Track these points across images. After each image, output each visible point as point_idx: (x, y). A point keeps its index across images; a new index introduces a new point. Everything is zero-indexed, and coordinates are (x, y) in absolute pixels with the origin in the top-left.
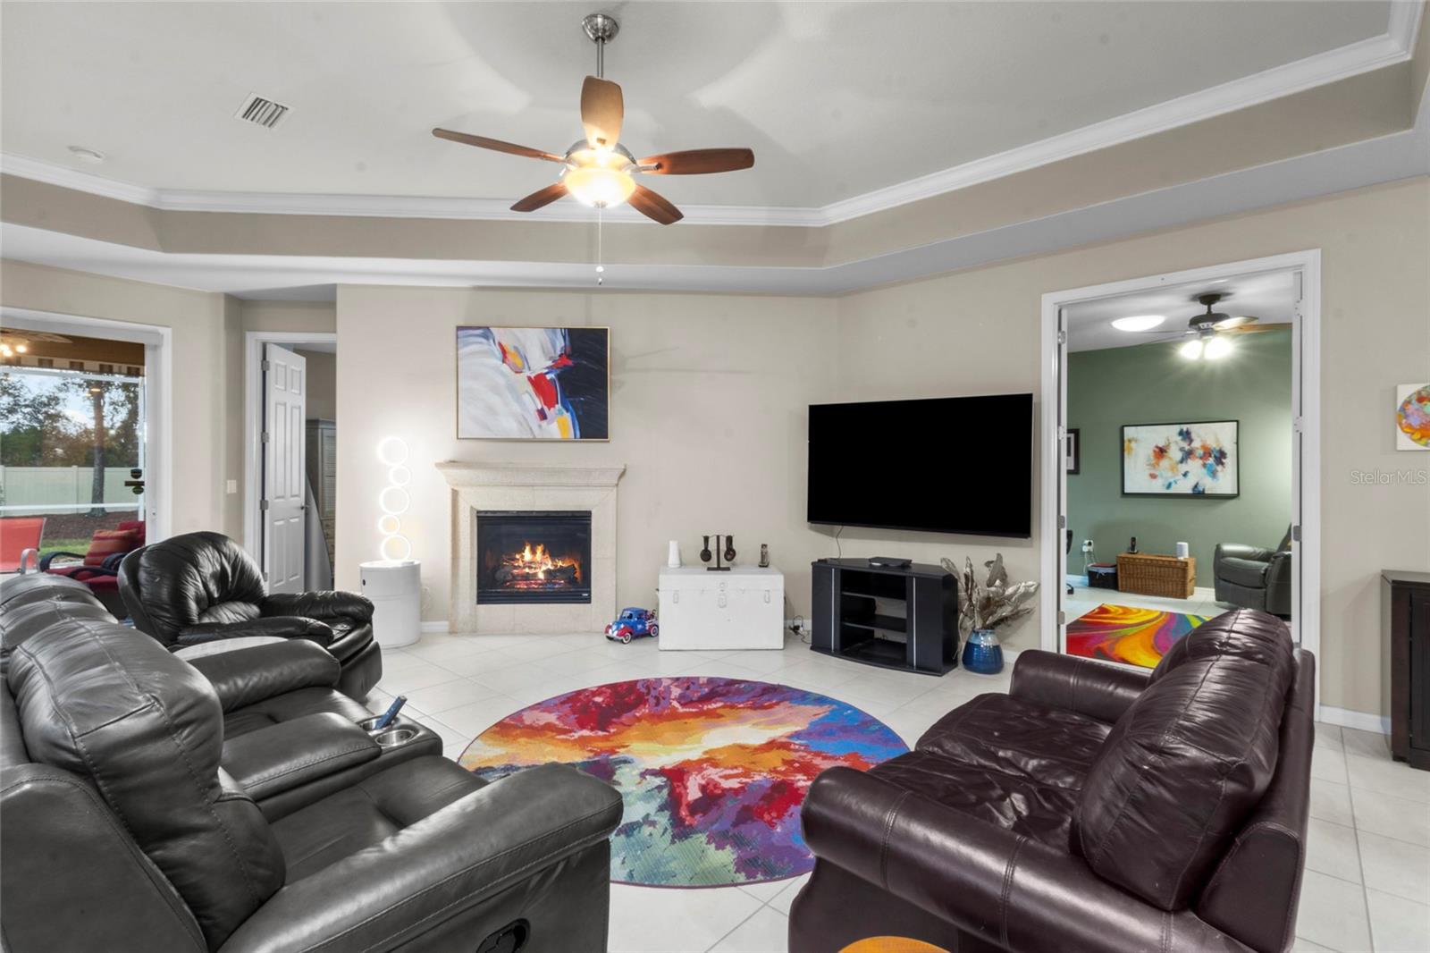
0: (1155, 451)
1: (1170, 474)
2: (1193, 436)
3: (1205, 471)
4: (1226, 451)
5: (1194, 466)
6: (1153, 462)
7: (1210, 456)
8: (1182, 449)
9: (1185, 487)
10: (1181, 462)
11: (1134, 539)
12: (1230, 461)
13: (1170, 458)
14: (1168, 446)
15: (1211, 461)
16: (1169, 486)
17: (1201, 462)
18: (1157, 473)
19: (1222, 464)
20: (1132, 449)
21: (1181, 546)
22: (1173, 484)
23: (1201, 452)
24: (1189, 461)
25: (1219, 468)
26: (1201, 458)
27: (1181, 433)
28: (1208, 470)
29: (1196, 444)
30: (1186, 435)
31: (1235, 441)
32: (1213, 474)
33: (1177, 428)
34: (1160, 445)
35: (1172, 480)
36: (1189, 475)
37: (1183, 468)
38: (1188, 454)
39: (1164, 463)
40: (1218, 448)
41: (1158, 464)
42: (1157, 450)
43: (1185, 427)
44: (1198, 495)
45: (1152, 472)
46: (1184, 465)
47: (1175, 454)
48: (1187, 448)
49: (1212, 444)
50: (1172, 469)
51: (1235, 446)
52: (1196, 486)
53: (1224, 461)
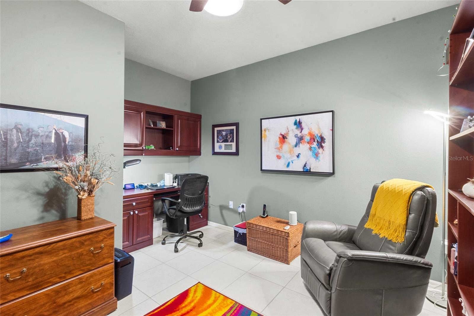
0: (279, 138)
1: (288, 155)
2: (303, 125)
3: (310, 153)
4: (325, 137)
5: (304, 148)
6: (279, 146)
7: (314, 141)
8: (296, 136)
9: (298, 166)
10: (296, 146)
11: (265, 206)
12: (328, 145)
13: (289, 144)
14: (288, 134)
15: (315, 145)
16: (288, 165)
17: (308, 146)
18: (281, 155)
19: (322, 147)
20: (266, 136)
21: (291, 214)
22: (291, 163)
23: (307, 138)
24: (301, 145)
25: (320, 150)
26: (308, 143)
27: (295, 124)
28: (313, 152)
29: (305, 132)
30: (299, 124)
31: (332, 129)
32: (316, 155)
33: (293, 119)
34: (283, 134)
35: (290, 161)
36: (300, 156)
37: (297, 151)
38: (301, 139)
39: (286, 147)
40: (319, 135)
41: (281, 147)
42: (281, 137)
43: (298, 118)
44: (307, 172)
45: (278, 154)
46: (297, 148)
47: (292, 140)
48: (299, 135)
49: (316, 132)
50: (291, 151)
51: (331, 132)
52: (305, 166)
53: (323, 144)
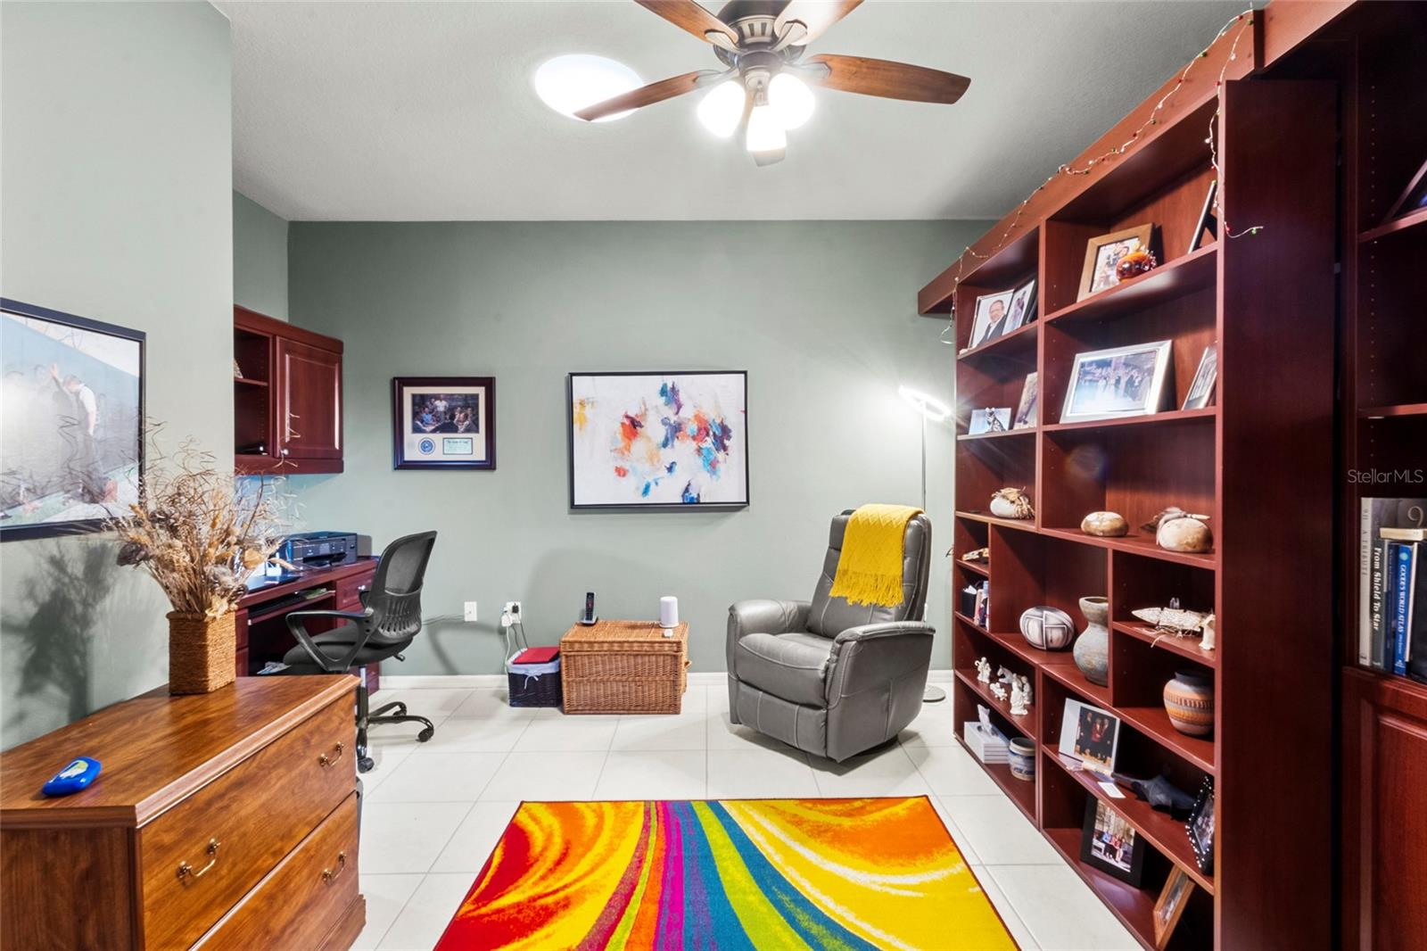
0: (623, 424)
1: (647, 467)
2: (682, 397)
3: (699, 461)
4: (730, 427)
5: (684, 450)
6: (621, 445)
7: (708, 435)
8: (665, 422)
9: (669, 492)
10: (665, 445)
11: (590, 596)
12: (735, 443)
13: (649, 439)
14: (644, 415)
15: (709, 443)
16: (646, 491)
17: (694, 445)
18: (626, 466)
19: (725, 448)
20: (585, 418)
21: (667, 604)
22: (653, 486)
23: (692, 427)
24: (676, 442)
25: (721, 455)
26: (694, 438)
27: (663, 392)
28: (706, 459)
29: (687, 413)
30: (670, 395)
31: (744, 409)
32: (712, 466)
33: (658, 381)
34: (632, 414)
35: (650, 479)
36: (676, 468)
37: (668, 455)
38: (676, 430)
39: (638, 446)
40: (718, 421)
41: (628, 448)
42: (627, 422)
43: (669, 380)
44: (691, 505)
45: (620, 464)
46: (668, 449)
47: (654, 430)
48: (673, 419)
49: (712, 415)
50: (652, 458)
51: (743, 415)
52: (687, 490)
53: (726, 442)
